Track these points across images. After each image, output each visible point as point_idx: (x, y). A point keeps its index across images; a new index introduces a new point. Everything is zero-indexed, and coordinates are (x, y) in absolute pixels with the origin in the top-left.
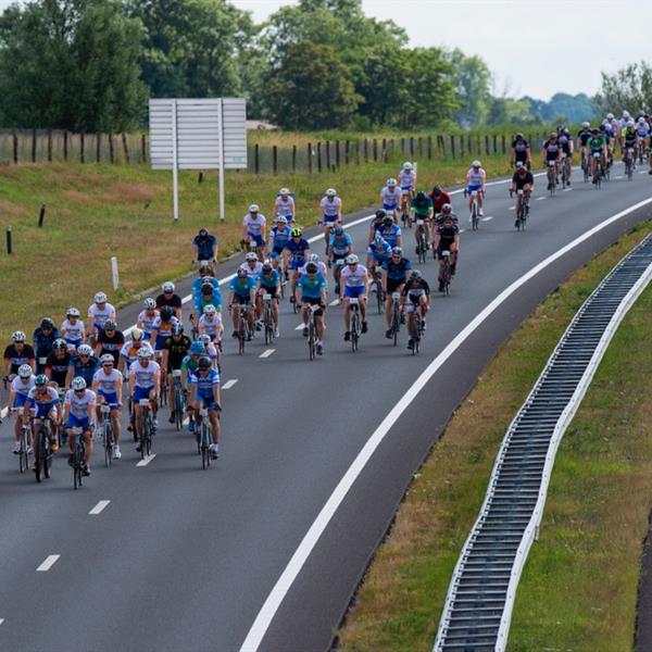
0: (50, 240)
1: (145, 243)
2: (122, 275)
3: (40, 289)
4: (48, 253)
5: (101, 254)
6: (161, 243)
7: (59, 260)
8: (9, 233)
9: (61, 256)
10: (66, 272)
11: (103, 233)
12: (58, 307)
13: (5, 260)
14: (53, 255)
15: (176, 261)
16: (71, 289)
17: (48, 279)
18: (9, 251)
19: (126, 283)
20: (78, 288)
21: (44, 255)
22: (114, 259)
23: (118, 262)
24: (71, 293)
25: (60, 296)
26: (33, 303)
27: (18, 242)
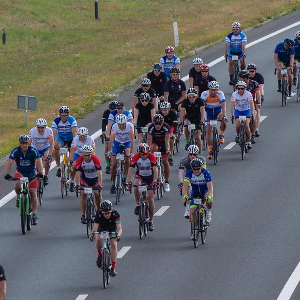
0: (128, 9)
1: (199, 13)
2: (181, 37)
3: (120, 47)
4: (125, 19)
5: (165, 20)
6: (212, 13)
7: (134, 24)
8: (96, 4)
9: (135, 22)
10: (139, 33)
11: (168, 4)
12: (133, 60)
13: (94, 24)
14: (130, 20)
15: (223, 26)
16: (143, 46)
17: (126, 39)
18: (97, 17)
19: (184, 42)
20: (149, 45)
21: (123, 21)
22: (175, 24)
23: (179, 27)
24: (143, 49)
25: (135, 52)
26: (115, 56)
27: (104, 11)
